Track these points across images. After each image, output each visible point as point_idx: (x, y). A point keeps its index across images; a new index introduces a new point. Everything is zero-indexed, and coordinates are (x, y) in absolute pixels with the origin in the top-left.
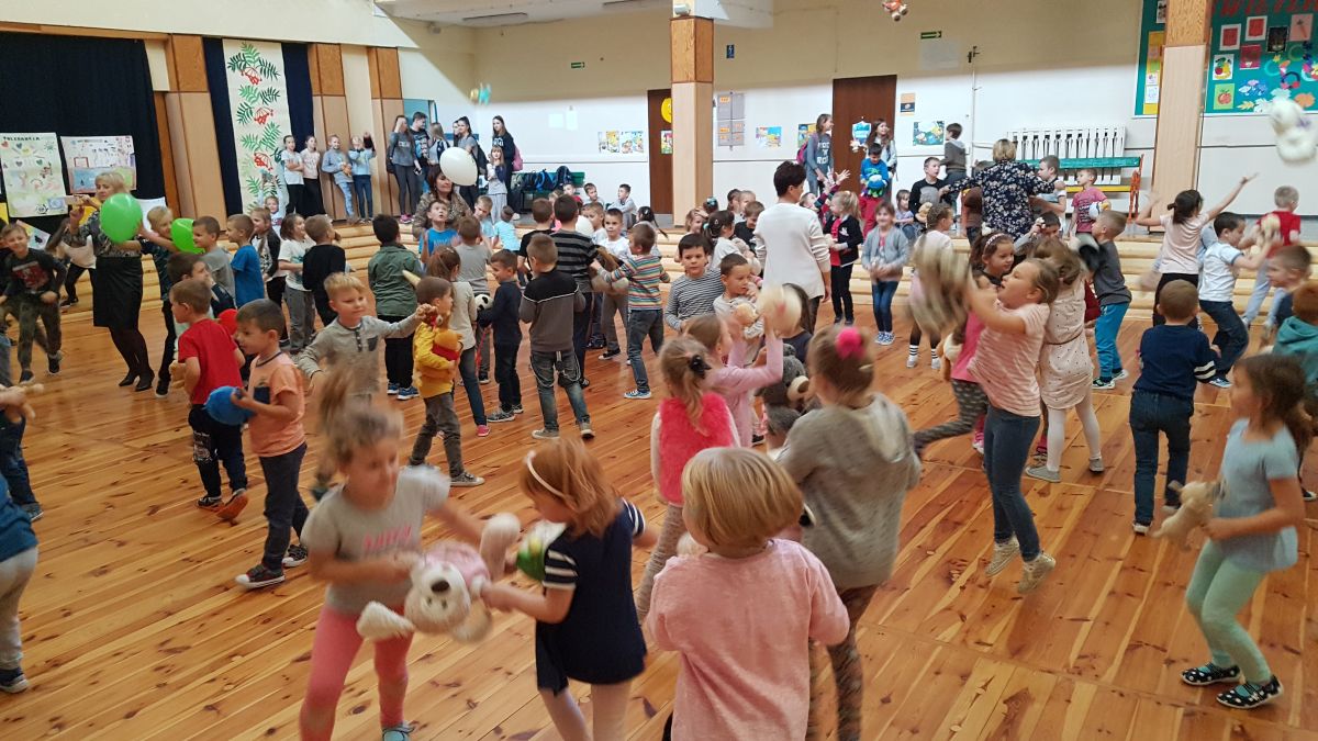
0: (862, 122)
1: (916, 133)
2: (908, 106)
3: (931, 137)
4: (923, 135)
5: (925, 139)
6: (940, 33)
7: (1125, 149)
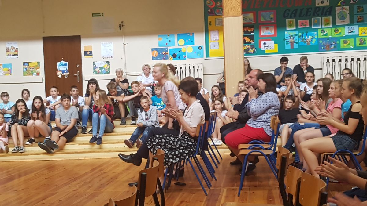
0: (63, 61)
1: (95, 67)
2: (88, 53)
3: (103, 70)
4: (98, 69)
5: (100, 71)
6: (103, 14)
7: (204, 75)
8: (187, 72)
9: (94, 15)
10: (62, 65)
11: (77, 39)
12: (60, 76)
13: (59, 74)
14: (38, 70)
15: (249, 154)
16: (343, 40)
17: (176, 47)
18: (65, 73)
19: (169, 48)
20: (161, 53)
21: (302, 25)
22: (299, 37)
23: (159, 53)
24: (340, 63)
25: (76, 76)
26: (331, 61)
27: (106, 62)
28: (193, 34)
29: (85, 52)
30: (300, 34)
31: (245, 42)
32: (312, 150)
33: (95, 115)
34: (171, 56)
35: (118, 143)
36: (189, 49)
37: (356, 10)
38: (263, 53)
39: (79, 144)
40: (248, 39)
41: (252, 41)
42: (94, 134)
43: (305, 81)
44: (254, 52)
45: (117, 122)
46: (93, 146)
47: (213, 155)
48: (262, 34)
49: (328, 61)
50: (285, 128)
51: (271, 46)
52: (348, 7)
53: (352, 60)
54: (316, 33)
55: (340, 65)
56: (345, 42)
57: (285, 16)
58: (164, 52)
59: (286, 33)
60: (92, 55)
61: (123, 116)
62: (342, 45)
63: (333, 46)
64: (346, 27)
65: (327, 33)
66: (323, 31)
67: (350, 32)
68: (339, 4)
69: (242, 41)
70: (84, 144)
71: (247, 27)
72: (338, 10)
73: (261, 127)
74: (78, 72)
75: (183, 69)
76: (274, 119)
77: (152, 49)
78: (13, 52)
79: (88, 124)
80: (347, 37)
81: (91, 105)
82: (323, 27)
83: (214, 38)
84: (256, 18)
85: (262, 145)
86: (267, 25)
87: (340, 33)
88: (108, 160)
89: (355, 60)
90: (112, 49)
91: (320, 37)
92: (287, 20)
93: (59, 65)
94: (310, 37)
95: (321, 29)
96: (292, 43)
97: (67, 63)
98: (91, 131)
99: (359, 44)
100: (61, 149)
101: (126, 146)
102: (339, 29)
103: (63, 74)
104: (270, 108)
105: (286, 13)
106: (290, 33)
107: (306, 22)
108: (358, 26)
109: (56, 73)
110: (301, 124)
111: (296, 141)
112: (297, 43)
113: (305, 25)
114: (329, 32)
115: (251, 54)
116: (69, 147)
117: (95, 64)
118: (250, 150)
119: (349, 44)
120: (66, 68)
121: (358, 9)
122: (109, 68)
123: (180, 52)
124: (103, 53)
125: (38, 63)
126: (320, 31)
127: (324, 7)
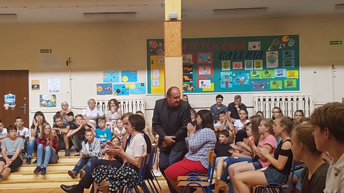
0: (10, 94)
1: (41, 100)
2: (36, 86)
3: (49, 103)
4: (45, 102)
5: (46, 104)
6: (51, 50)
7: (145, 110)
8: (130, 106)
9: (42, 51)
10: (10, 98)
11: (25, 73)
12: (7, 108)
13: (6, 106)
15: (188, 186)
16: (273, 81)
17: (120, 83)
18: (12, 105)
19: (113, 84)
20: (105, 89)
21: (236, 67)
22: (233, 77)
23: (104, 89)
24: (270, 102)
25: (23, 108)
26: (262, 100)
27: (53, 95)
28: (136, 71)
29: (32, 85)
30: (234, 75)
31: (184, 80)
32: (245, 183)
33: (40, 146)
34: (115, 91)
35: (62, 173)
36: (132, 86)
37: (284, 55)
38: (201, 91)
39: (23, 174)
40: (186, 78)
41: (191, 80)
42: (39, 164)
43: (238, 118)
44: (192, 89)
45: (61, 153)
46: (37, 176)
47: (153, 186)
48: (200, 73)
49: (259, 100)
50: (221, 161)
51: (208, 84)
52: (277, 52)
53: (281, 99)
54: (248, 74)
55: (270, 104)
56: (274, 83)
57: (221, 58)
58: (109, 88)
59: (221, 73)
60: (39, 89)
61: (67, 147)
62: (272, 86)
63: (264, 87)
64: (275, 70)
65: (258, 75)
66: (255, 73)
67: (279, 75)
68: (269, 49)
69: (182, 80)
70: (28, 174)
71: (186, 66)
72: (268, 54)
73: (199, 160)
74: (25, 104)
75: (127, 104)
76: (211, 153)
77: (97, 85)
79: (33, 155)
80: (276, 79)
81: (36, 136)
82: (255, 69)
83: (155, 75)
84: (195, 59)
85: (199, 177)
86: (205, 65)
87: (270, 75)
88: (51, 190)
89: (283, 100)
90: (59, 84)
91: (252, 78)
92: (223, 62)
93: (6, 97)
94: (243, 78)
95: (253, 71)
96: (227, 83)
97: (15, 95)
98: (36, 162)
99: (287, 86)
100: (6, 179)
101: (70, 176)
102: (269, 71)
103: (10, 106)
104: (207, 142)
105: (222, 56)
106: (225, 73)
107: (240, 64)
108: (286, 69)
109: (4, 105)
110: (235, 158)
111: (231, 173)
112: (231, 83)
113: (239, 67)
114: (261, 74)
115: (189, 91)
116: (14, 177)
117: (41, 97)
118: (189, 182)
119: (278, 86)
120: (13, 101)
121: (286, 54)
122: (56, 101)
123: (123, 87)
124: (50, 87)
126: (252, 72)
127: (256, 51)
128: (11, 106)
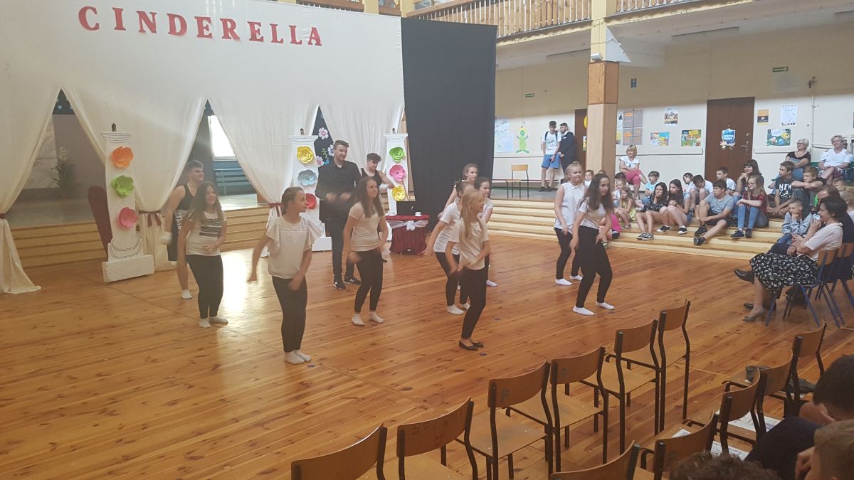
0: (729, 129)
1: (770, 137)
2: (763, 118)
3: (781, 140)
4: (775, 138)
5: (776, 141)
9: (774, 70)
10: (728, 134)
11: (750, 101)
12: (724, 147)
13: (724, 144)
14: (698, 140)
18: (731, 143)
25: (745, 147)
27: (786, 130)
29: (758, 117)
60: (768, 121)
74: (748, 142)
78: (672, 118)
90: (795, 114)
93: (724, 134)
97: (735, 130)
103: (728, 145)
109: (720, 144)
117: (770, 133)
120: (733, 138)
122: (789, 138)
124: (783, 119)
125: (700, 131)
128: (730, 145)
